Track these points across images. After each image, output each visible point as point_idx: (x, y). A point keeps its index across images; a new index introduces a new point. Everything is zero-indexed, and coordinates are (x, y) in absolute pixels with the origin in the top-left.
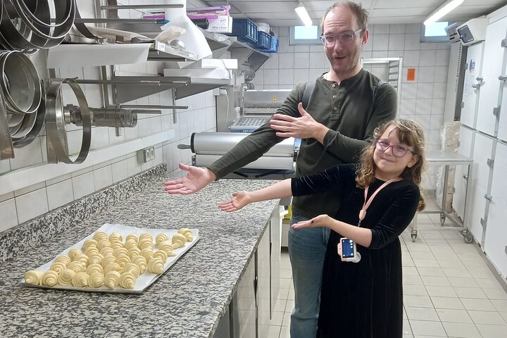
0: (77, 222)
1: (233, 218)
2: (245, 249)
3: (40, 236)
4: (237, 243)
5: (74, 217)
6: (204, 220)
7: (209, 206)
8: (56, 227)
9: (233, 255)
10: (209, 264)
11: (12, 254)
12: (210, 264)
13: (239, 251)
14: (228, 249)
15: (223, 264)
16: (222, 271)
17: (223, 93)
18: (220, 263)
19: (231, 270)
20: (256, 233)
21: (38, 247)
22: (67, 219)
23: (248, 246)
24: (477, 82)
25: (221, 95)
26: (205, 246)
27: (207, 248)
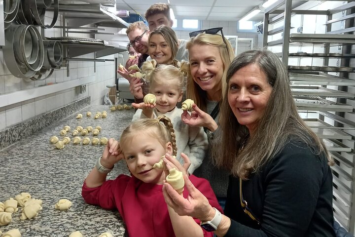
0: (48, 124)
3: (32, 129)
5: (47, 121)
8: (39, 125)
11: (20, 137)
17: (121, 56)
21: (31, 135)
22: (44, 121)
25: (119, 57)
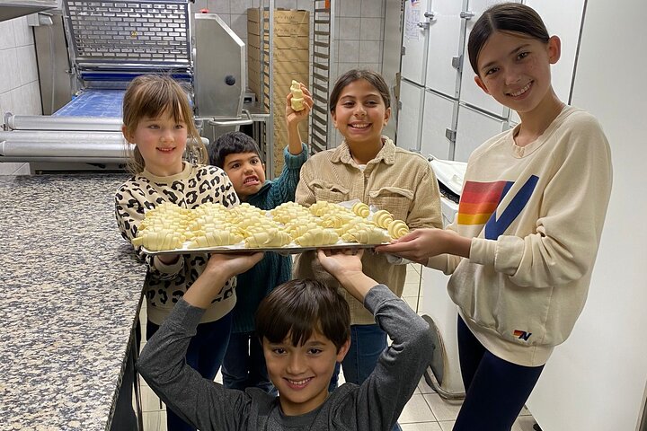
1: (83, 261)
2: (114, 337)
4: (97, 323)
6: (24, 269)
7: (33, 236)
9: (90, 356)
10: (38, 386)
12: (43, 386)
13: (101, 344)
14: (78, 342)
15: (71, 386)
16: (71, 405)
17: (46, 23)
18: (65, 380)
19: (89, 402)
20: (132, 295)
23: (120, 328)
24: (425, 20)
25: (42, 25)
26: (29, 338)
27: (34, 342)
